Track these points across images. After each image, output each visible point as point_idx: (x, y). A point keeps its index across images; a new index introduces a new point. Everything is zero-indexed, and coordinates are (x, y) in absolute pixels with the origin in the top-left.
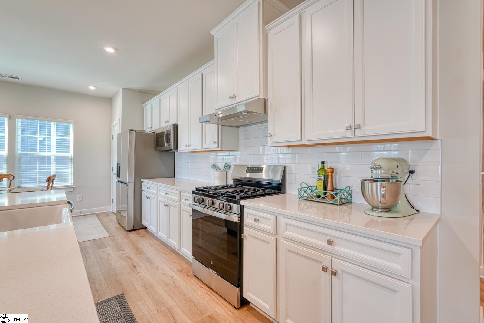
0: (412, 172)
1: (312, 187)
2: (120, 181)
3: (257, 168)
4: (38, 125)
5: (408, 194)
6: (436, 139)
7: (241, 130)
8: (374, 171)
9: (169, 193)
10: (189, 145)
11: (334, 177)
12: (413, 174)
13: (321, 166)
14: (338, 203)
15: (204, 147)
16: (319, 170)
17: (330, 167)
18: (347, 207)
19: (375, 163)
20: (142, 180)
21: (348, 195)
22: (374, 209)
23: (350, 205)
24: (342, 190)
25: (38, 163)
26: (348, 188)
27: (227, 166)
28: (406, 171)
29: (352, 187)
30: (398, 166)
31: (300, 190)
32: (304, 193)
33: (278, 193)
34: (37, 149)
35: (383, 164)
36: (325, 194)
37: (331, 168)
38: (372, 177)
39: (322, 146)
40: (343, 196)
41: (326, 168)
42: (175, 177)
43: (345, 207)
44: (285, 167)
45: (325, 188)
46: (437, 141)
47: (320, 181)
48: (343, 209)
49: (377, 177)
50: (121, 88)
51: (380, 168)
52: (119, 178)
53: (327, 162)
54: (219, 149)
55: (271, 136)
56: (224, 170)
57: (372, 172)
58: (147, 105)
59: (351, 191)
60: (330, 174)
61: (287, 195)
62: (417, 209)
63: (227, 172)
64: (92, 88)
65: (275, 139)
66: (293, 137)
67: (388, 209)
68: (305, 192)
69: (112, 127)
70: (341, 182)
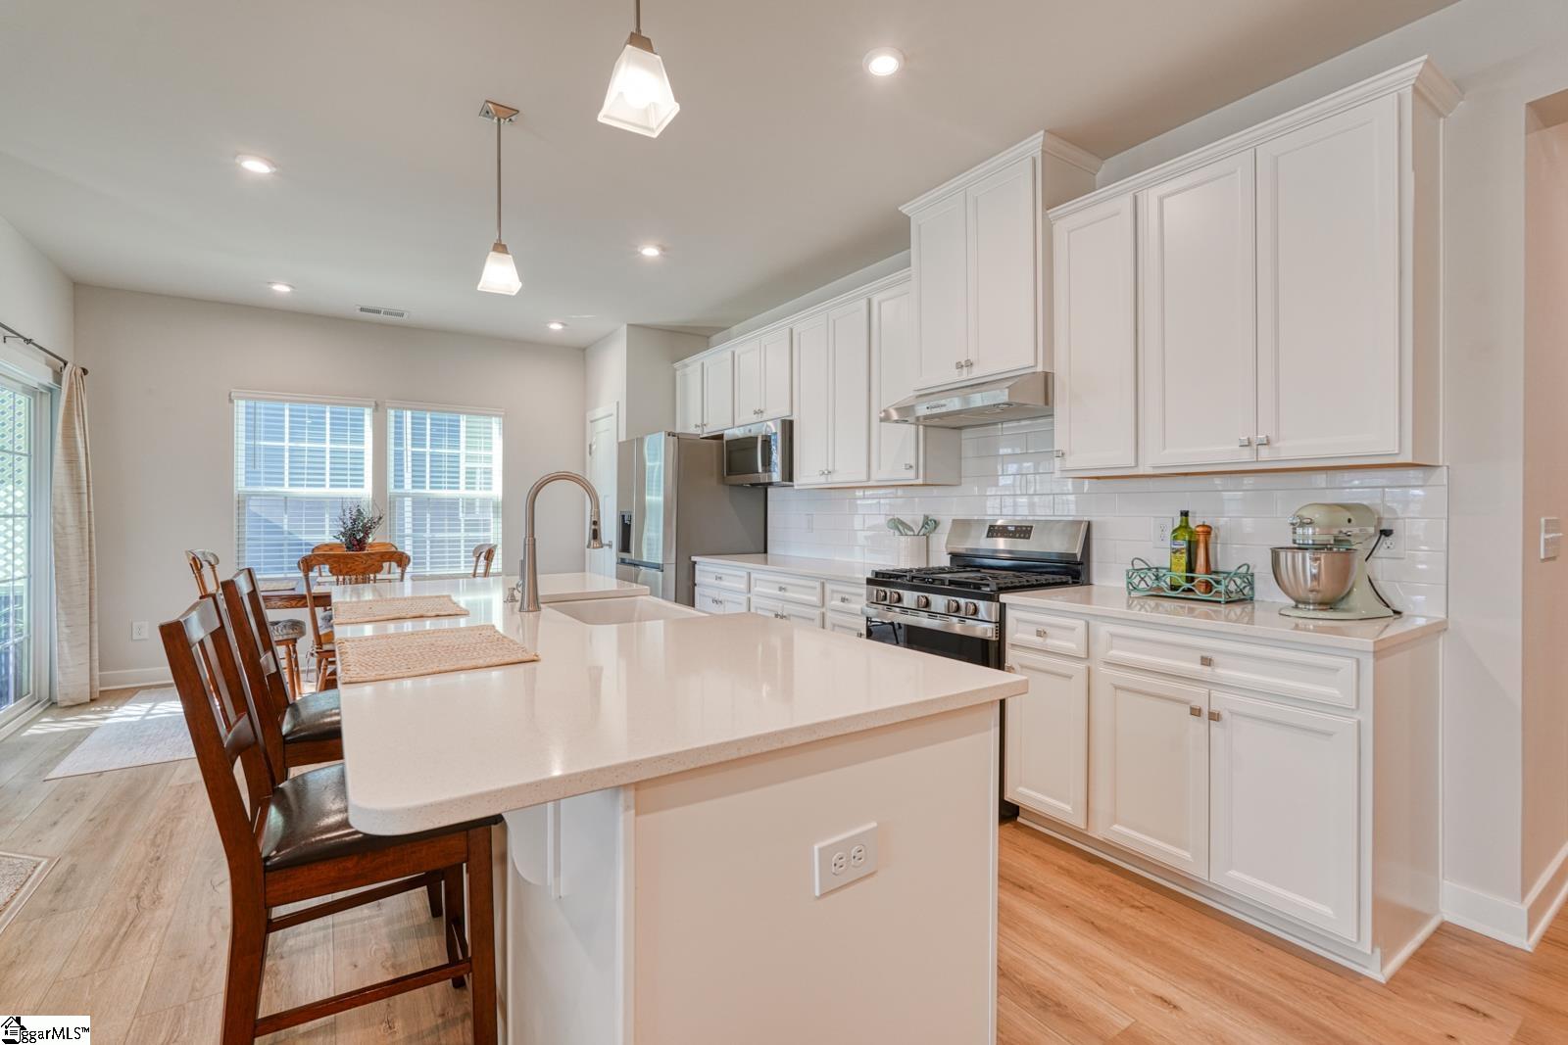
0: (1386, 533)
1: (1157, 568)
2: (627, 561)
3: (1016, 527)
4: (428, 421)
5: (1379, 577)
6: (1439, 466)
7: (966, 434)
8: (1299, 531)
9: (789, 587)
10: (829, 472)
11: (1211, 547)
12: (1390, 538)
13: (1181, 521)
14: (1222, 599)
15: (873, 477)
16: (1174, 531)
17: (1201, 523)
18: (1243, 609)
19: (1299, 513)
20: (694, 559)
21: (1244, 585)
22: (1300, 606)
23: (1250, 607)
24: (1229, 573)
25: (428, 516)
26: (1244, 570)
27: (930, 524)
28: (1371, 530)
29: (1255, 567)
30: (1349, 521)
31: (1130, 573)
32: (1140, 582)
33: (1074, 583)
34: (424, 482)
35: (1317, 515)
36: (1190, 580)
37: (1203, 526)
38: (1294, 542)
39: (1183, 477)
40: (1232, 587)
41: (1192, 525)
42: (766, 552)
43: (1237, 609)
44: (1089, 525)
45: (1191, 568)
46: (1440, 469)
47: (1178, 554)
48: (1232, 614)
49: (1306, 542)
50: (625, 326)
51: (1311, 523)
52: (625, 555)
53: (1195, 513)
54: (920, 481)
55: (1063, 454)
56: (921, 533)
57: (1295, 533)
58: (686, 366)
59: (1252, 575)
60: (1202, 538)
61: (1094, 588)
62: (1398, 609)
63: (928, 537)
64: (556, 327)
65: (1071, 462)
66: (1117, 456)
67: (1329, 604)
68: (1142, 579)
69: (588, 422)
70: (1228, 559)
